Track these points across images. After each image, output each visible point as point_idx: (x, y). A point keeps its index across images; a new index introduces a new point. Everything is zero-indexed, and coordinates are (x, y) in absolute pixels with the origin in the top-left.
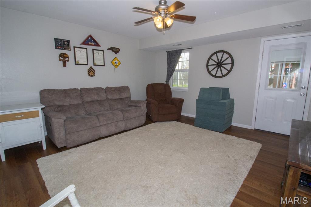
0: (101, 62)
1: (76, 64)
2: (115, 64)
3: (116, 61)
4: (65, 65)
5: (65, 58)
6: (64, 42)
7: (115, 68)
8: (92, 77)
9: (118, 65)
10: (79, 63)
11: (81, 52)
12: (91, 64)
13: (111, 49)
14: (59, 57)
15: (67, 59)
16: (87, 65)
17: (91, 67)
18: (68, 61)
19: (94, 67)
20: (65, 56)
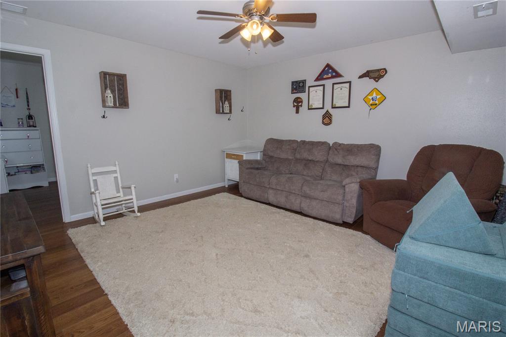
0: (345, 102)
1: (309, 109)
2: (371, 102)
3: (374, 95)
4: (297, 112)
5: (298, 102)
6: (300, 83)
7: (370, 110)
8: (327, 126)
9: (377, 102)
10: (313, 107)
11: (316, 92)
12: (328, 106)
13: (367, 74)
14: (293, 103)
15: (300, 104)
16: (323, 108)
17: (327, 111)
18: (301, 106)
19: (332, 111)
20: (299, 100)
